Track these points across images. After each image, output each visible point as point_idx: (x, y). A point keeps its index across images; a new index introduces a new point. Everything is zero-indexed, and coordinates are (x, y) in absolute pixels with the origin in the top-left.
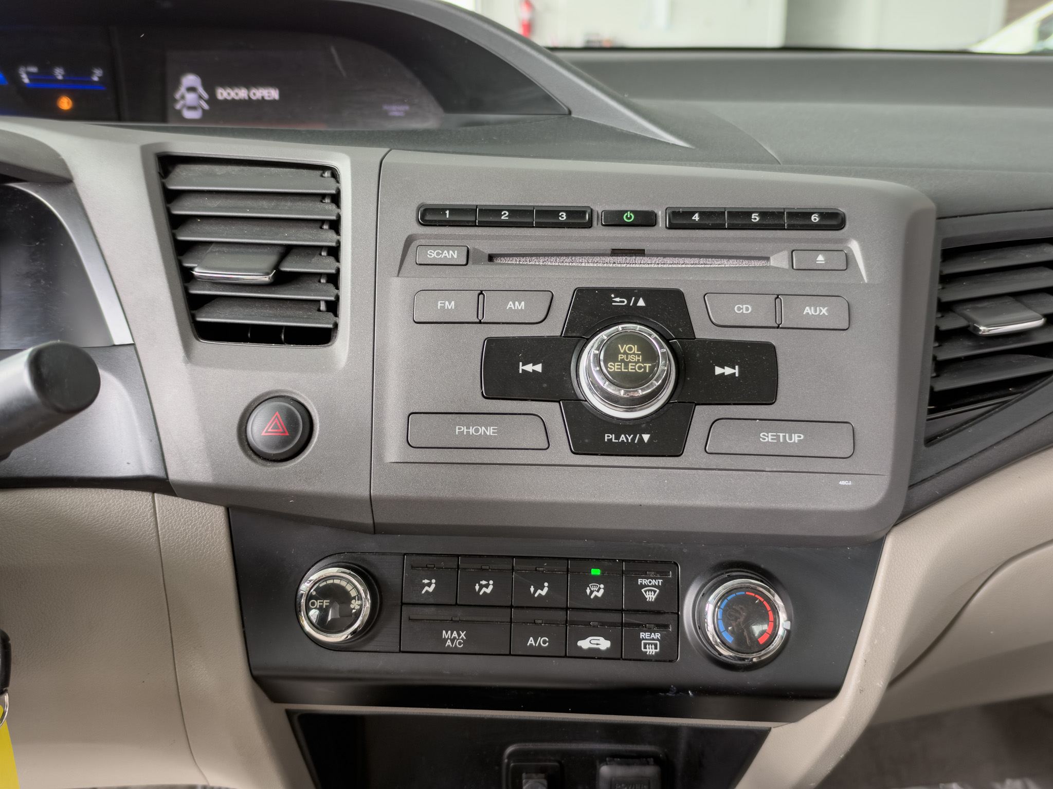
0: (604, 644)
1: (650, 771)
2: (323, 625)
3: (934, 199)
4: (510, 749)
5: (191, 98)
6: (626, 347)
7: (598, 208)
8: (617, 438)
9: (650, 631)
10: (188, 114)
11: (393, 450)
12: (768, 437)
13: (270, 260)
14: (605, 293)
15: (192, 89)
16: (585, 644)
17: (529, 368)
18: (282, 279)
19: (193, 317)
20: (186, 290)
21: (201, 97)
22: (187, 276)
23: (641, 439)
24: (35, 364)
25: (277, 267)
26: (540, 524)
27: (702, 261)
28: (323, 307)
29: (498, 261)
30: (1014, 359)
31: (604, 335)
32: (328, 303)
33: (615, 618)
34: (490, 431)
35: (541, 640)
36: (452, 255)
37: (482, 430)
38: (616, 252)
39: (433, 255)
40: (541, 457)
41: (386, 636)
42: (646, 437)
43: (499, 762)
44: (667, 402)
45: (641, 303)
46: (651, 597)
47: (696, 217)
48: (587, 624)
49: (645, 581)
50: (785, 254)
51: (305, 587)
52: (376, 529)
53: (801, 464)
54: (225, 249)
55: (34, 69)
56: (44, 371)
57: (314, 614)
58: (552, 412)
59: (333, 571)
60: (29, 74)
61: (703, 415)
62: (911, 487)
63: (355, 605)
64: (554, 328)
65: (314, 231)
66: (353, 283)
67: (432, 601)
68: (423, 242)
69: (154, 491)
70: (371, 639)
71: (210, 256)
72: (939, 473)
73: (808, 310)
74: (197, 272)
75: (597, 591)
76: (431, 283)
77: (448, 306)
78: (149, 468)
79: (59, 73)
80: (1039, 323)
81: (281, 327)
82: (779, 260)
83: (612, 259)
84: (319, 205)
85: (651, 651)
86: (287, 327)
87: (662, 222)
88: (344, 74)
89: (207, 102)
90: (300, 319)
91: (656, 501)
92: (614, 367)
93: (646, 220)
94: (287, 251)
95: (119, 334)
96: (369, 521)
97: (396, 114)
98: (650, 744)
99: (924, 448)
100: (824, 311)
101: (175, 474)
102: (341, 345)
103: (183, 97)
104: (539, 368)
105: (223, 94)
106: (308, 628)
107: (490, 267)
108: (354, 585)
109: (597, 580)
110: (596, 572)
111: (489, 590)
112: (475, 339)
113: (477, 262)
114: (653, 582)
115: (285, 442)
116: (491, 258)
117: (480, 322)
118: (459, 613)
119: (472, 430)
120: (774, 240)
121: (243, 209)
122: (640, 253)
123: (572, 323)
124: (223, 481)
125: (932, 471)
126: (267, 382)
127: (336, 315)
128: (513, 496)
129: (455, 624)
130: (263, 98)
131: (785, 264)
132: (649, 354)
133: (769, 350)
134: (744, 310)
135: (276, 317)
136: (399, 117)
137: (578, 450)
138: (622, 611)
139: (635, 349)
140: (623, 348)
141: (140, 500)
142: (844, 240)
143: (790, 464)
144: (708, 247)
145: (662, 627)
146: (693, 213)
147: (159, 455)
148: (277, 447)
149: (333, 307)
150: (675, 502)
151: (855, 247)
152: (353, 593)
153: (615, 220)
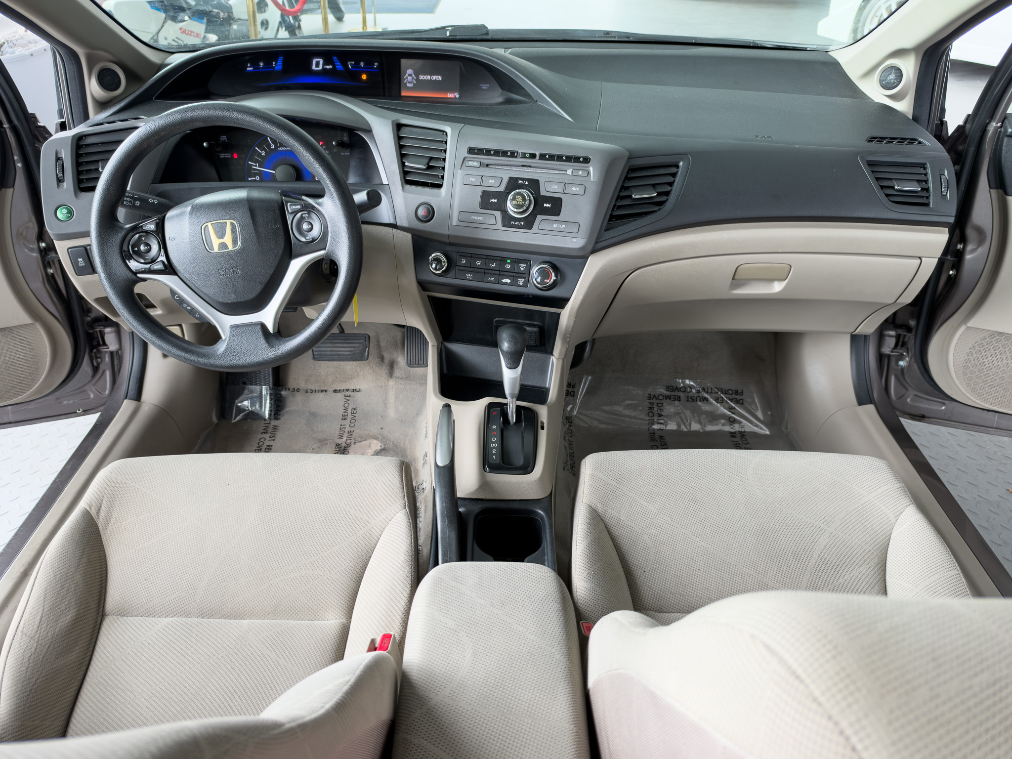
0: (509, 281)
1: (535, 329)
2: (436, 269)
3: (629, 151)
4: (495, 320)
5: (410, 78)
6: (518, 197)
7: (520, 151)
8: (515, 223)
9: (521, 278)
10: (409, 85)
11: (455, 222)
12: (555, 226)
13: (426, 161)
14: (517, 179)
15: (410, 75)
16: (504, 281)
17: (493, 200)
18: (429, 168)
19: (405, 177)
20: (403, 169)
21: (413, 78)
22: (403, 164)
23: (521, 224)
24: (368, 194)
25: (428, 164)
26: (493, 246)
27: (548, 170)
28: (440, 177)
29: (490, 166)
30: (646, 206)
31: (513, 193)
32: (441, 176)
33: (512, 274)
34: (481, 218)
35: (492, 279)
36: (476, 164)
37: (479, 218)
38: (523, 166)
39: (471, 163)
40: (494, 227)
41: (452, 273)
42: (522, 223)
43: (492, 324)
44: (530, 214)
45: (527, 183)
46: (522, 269)
47: (547, 157)
48: (505, 275)
49: (521, 265)
50: (571, 170)
51: (430, 258)
52: (450, 244)
53: (563, 234)
54: (414, 156)
55: (353, 63)
56: (370, 196)
57: (434, 266)
58: (498, 214)
59: (439, 254)
60: (351, 64)
61: (539, 218)
62: (596, 243)
63: (443, 264)
64: (502, 189)
65: (439, 153)
66: (448, 171)
67: (464, 265)
68: (469, 159)
69: (393, 228)
70: (448, 274)
71: (410, 158)
72: (606, 240)
73: (573, 188)
74: (406, 164)
75: (508, 267)
76: (469, 173)
77: (473, 180)
78: (392, 221)
79: (362, 64)
80: (655, 194)
81: (429, 183)
82: (569, 172)
83: (522, 168)
84: (441, 144)
85: (521, 284)
86: (430, 183)
87: (538, 157)
88: (465, 73)
89: (415, 80)
90: (434, 180)
91: (523, 242)
92: (514, 202)
93: (533, 156)
94: (431, 159)
95: (385, 181)
96: (448, 241)
97: (485, 88)
98: (538, 322)
99: (603, 231)
100: (578, 189)
101: (399, 224)
102: (443, 190)
103: (407, 78)
104: (496, 201)
105: (421, 77)
106: (432, 270)
107: (487, 169)
108: (443, 259)
109: (509, 263)
110: (509, 261)
111: (479, 264)
112: (479, 190)
113: (483, 167)
114: (524, 265)
115: (427, 217)
116: (487, 165)
117: (481, 186)
118: (471, 269)
119: (476, 218)
120: (568, 165)
121: (420, 144)
122: (530, 166)
123: (507, 188)
124: (411, 227)
125: (604, 239)
126: (423, 199)
127: (443, 180)
128: (486, 237)
129: (470, 272)
130: (436, 79)
131: (570, 174)
132: (524, 199)
133: (560, 200)
134: (555, 187)
135: (427, 179)
136: (485, 89)
137: (504, 226)
138: (514, 273)
139: (521, 197)
140: (517, 197)
141: (389, 230)
142: (588, 167)
143: (560, 234)
144: (549, 166)
145: (524, 278)
146: (546, 155)
147: (394, 218)
148: (425, 218)
149: (443, 177)
150: (528, 242)
151: (591, 169)
152: (443, 261)
153: (524, 155)
